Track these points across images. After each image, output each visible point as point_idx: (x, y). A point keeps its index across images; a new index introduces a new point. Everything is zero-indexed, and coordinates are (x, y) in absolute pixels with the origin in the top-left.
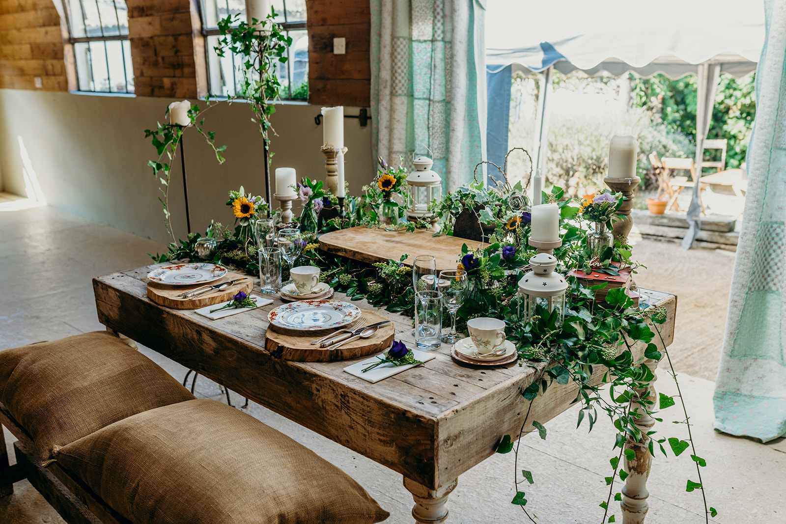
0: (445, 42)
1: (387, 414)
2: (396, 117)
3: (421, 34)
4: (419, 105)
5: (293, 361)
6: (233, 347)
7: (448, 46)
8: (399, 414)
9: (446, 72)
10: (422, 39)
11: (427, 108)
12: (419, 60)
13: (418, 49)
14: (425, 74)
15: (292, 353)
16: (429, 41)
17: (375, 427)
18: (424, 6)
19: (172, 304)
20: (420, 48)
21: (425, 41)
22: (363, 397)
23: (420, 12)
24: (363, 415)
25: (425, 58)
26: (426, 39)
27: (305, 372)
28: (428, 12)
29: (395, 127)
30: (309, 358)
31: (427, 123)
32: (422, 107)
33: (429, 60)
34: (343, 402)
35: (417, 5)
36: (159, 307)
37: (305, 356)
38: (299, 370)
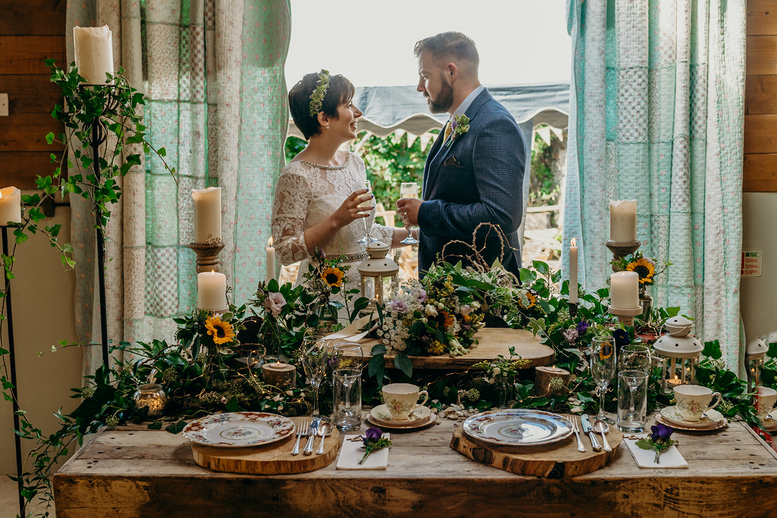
0: (209, 105)
1: (738, 489)
2: (136, 200)
3: (164, 92)
4: (165, 183)
5: (579, 475)
6: (460, 489)
7: (212, 109)
8: (754, 483)
9: (209, 141)
10: (166, 98)
11: (174, 186)
12: (164, 125)
13: (161, 111)
14: (171, 143)
15: (578, 466)
16: (175, 101)
17: (717, 509)
18: (167, 58)
19: (297, 467)
20: (164, 110)
21: (170, 101)
22: (702, 482)
23: (163, 64)
24: (699, 502)
25: (170, 122)
26: (171, 98)
27: (606, 482)
28: (172, 65)
29: (136, 214)
30: (595, 466)
31: (175, 205)
32: (169, 185)
33: (176, 125)
34: (670, 498)
35: (158, 56)
36: (270, 477)
37: (587, 465)
38: (594, 482)
